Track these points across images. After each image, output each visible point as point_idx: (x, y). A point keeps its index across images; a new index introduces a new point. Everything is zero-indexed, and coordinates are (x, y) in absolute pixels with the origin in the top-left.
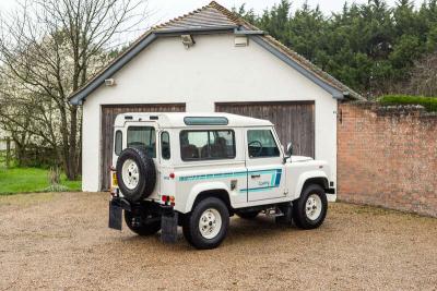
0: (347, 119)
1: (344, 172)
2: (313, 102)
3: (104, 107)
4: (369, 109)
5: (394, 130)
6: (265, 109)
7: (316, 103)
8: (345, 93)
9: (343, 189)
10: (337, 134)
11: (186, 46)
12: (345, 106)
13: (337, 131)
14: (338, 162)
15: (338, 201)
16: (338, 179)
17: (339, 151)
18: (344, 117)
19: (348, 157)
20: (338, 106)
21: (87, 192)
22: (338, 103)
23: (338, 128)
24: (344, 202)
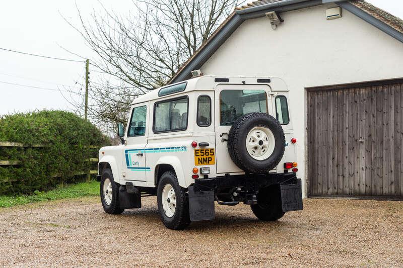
11: (274, 26)
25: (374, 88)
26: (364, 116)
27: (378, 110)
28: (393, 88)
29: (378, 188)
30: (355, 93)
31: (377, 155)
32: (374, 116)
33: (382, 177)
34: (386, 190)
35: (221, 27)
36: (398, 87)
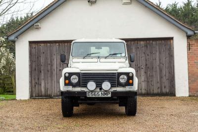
0: (193, 48)
1: (193, 79)
2: (172, 38)
3: (31, 43)
6: (142, 43)
7: (174, 39)
8: (196, 32)
9: (193, 89)
10: (188, 57)
11: (90, 4)
12: (192, 40)
13: (188, 55)
14: (189, 73)
15: (190, 96)
16: (189, 83)
17: (188, 67)
18: (192, 46)
19: (195, 70)
20: (188, 40)
21: (21, 100)
22: (187, 38)
23: (188, 53)
24: (194, 96)
25: (148, 42)
26: (143, 55)
27: (150, 53)
28: (158, 42)
29: (151, 91)
30: (138, 43)
31: (151, 74)
32: (148, 55)
33: (153, 85)
34: (156, 91)
36: (160, 42)
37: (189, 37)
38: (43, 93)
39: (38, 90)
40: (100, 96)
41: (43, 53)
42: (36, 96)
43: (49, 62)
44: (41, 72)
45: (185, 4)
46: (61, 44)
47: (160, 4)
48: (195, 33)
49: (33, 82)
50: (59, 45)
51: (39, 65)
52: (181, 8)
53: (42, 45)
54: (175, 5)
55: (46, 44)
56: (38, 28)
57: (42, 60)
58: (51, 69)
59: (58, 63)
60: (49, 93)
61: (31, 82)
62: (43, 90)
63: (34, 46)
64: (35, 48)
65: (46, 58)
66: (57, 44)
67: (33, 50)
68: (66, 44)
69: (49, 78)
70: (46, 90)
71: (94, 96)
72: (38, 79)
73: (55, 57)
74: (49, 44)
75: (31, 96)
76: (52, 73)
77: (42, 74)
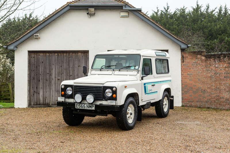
0: (187, 60)
1: (186, 90)
2: (167, 51)
3: (30, 52)
4: (201, 54)
5: (217, 66)
7: (169, 51)
8: (189, 45)
9: (186, 99)
10: (181, 69)
11: (89, 16)
12: (186, 53)
13: (182, 67)
14: (182, 84)
15: (182, 106)
16: (182, 94)
17: (182, 78)
18: (185, 59)
19: (188, 81)
20: (181, 53)
21: (19, 108)
22: (181, 52)
23: (181, 65)
24: (186, 106)
35: (58, 11)
37: (183, 50)
38: (41, 101)
39: (37, 99)
40: (86, 108)
41: (42, 62)
42: (34, 105)
43: (48, 72)
44: (39, 81)
45: (194, 9)
46: (59, 54)
47: (168, 9)
48: (188, 47)
49: (32, 91)
50: (58, 55)
51: (38, 74)
52: (190, 13)
53: (41, 54)
54: (183, 10)
55: (45, 54)
56: (37, 38)
57: (41, 69)
58: (50, 78)
59: (57, 73)
60: (47, 101)
61: (29, 91)
62: (41, 99)
63: (33, 55)
64: (34, 57)
65: (45, 68)
66: (56, 54)
67: (32, 60)
68: (65, 54)
69: (48, 87)
70: (45, 98)
71: (81, 108)
72: (37, 88)
73: (53, 67)
74: (48, 54)
75: (30, 105)
76: (50, 82)
77: (41, 83)
